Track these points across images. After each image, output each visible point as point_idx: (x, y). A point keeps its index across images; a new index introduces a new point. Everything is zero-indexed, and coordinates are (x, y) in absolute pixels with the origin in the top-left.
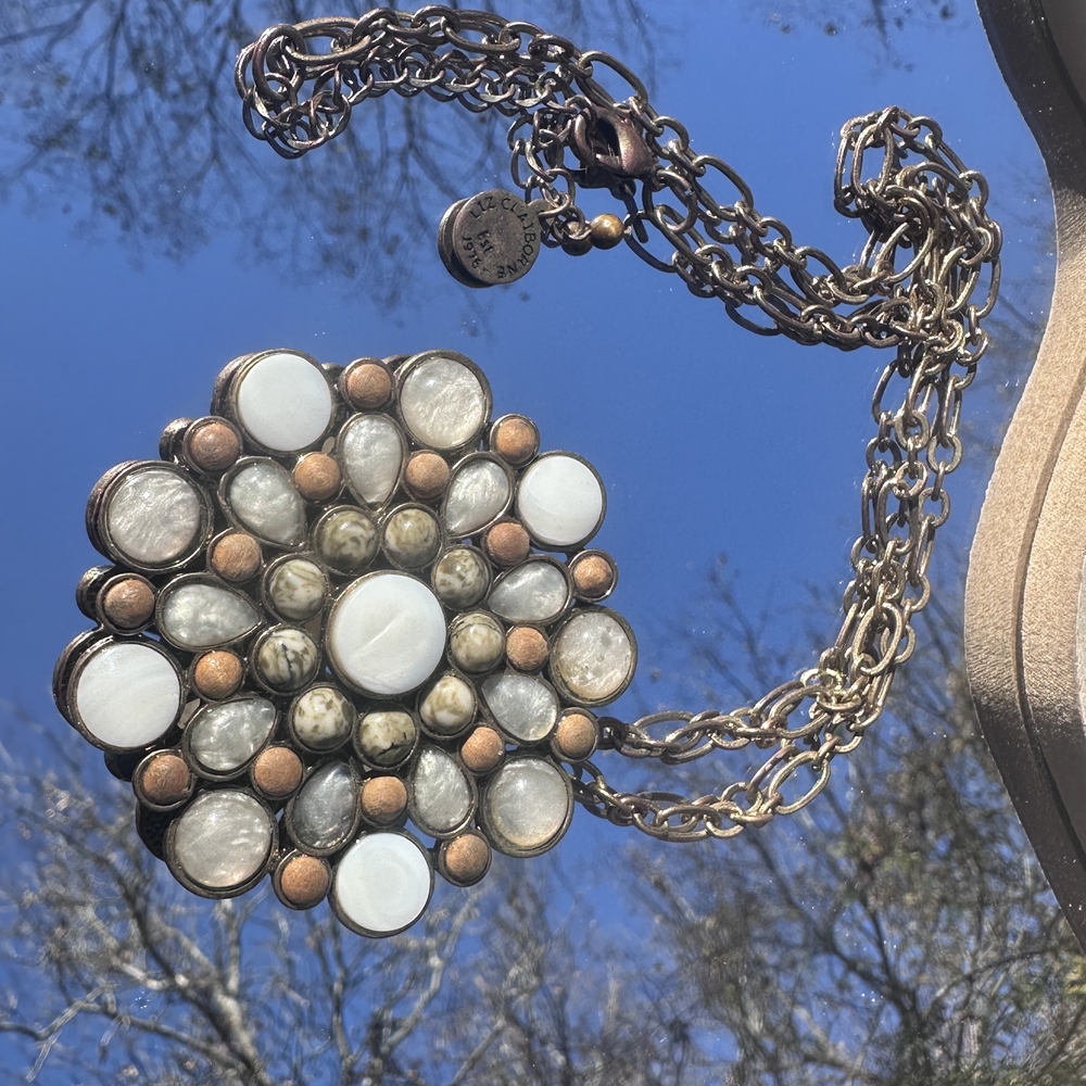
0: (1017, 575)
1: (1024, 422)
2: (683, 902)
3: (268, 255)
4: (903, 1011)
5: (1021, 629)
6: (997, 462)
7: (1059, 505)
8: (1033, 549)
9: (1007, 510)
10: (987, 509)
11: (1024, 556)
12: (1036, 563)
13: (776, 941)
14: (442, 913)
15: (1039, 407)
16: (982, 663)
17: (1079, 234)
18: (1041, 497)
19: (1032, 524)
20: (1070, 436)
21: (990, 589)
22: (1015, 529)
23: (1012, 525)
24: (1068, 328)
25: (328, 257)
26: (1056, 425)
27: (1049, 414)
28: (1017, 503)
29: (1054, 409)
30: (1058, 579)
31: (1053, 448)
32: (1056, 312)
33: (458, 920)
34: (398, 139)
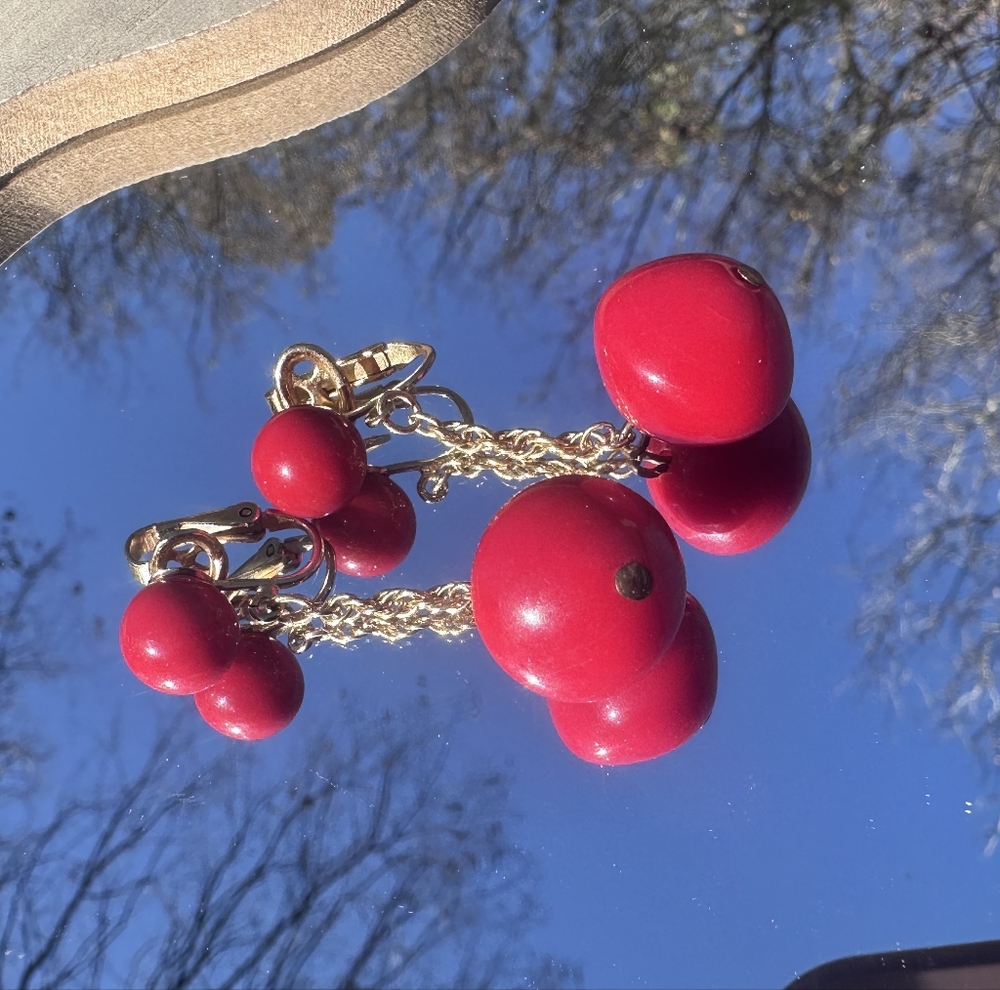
0: (350, 49)
1: (212, 146)
2: (807, 252)
3: (528, 901)
4: (775, 33)
5: (395, 10)
6: (264, 145)
7: (262, 56)
8: (316, 51)
9: (299, 103)
10: (310, 123)
11: (329, 55)
12: (327, 39)
13: (789, 161)
14: (950, 427)
15: (190, 141)
16: (451, 27)
17: (19, 217)
18: (266, 79)
19: (296, 69)
20: (194, 93)
21: (380, 67)
22: (310, 82)
23: (309, 87)
24: (106, 169)
25: (497, 854)
26: (194, 114)
27: (189, 127)
28: (287, 97)
29: (182, 125)
30: (327, 7)
31: (216, 101)
32: (100, 190)
33: (946, 410)
34: (373, 861)
